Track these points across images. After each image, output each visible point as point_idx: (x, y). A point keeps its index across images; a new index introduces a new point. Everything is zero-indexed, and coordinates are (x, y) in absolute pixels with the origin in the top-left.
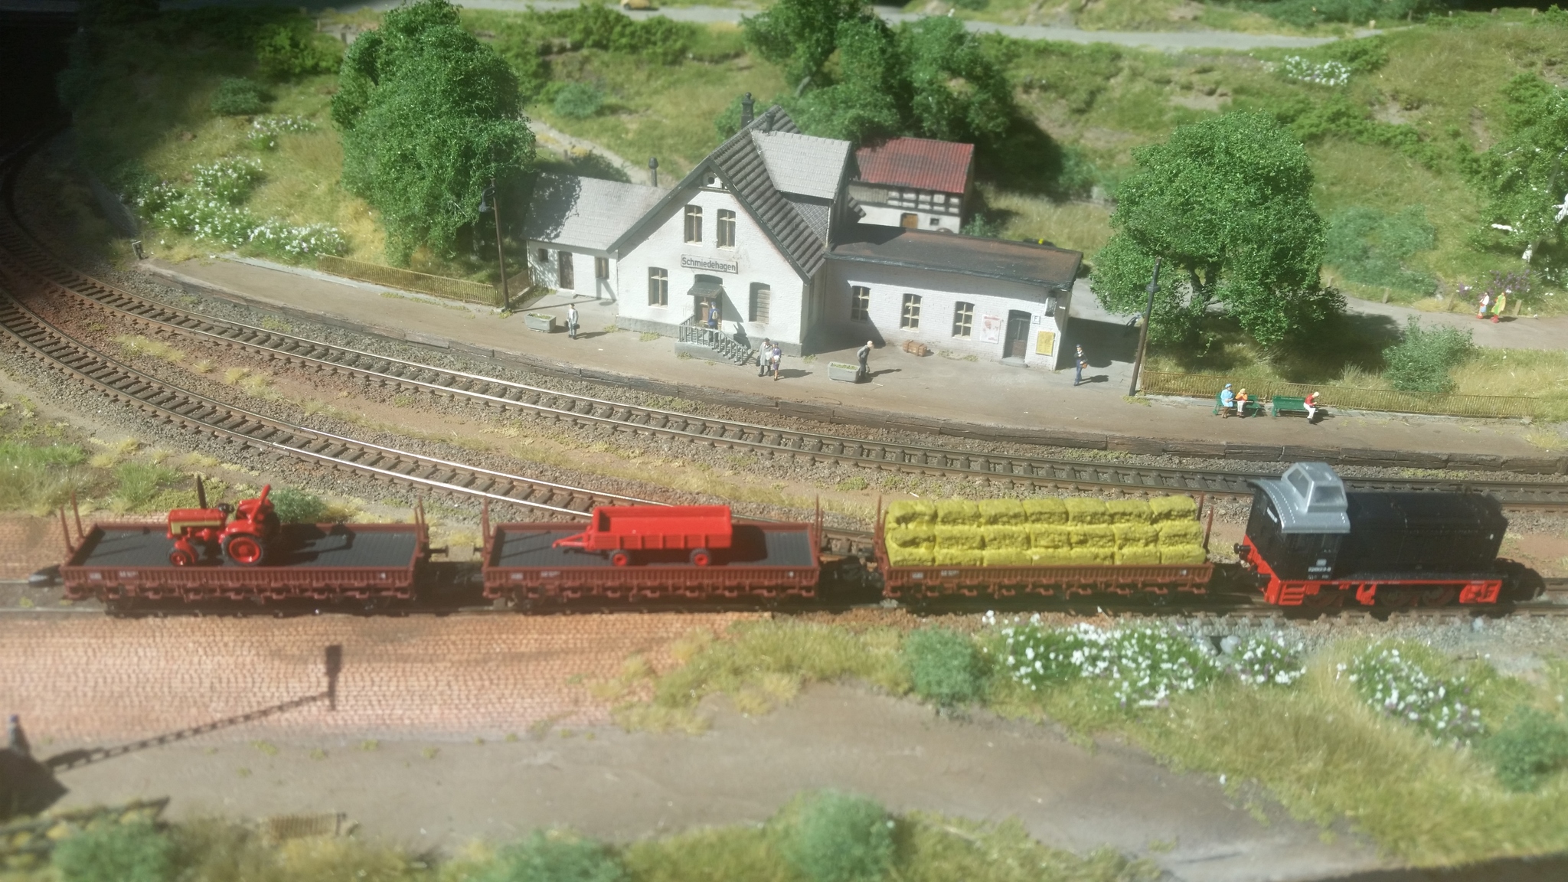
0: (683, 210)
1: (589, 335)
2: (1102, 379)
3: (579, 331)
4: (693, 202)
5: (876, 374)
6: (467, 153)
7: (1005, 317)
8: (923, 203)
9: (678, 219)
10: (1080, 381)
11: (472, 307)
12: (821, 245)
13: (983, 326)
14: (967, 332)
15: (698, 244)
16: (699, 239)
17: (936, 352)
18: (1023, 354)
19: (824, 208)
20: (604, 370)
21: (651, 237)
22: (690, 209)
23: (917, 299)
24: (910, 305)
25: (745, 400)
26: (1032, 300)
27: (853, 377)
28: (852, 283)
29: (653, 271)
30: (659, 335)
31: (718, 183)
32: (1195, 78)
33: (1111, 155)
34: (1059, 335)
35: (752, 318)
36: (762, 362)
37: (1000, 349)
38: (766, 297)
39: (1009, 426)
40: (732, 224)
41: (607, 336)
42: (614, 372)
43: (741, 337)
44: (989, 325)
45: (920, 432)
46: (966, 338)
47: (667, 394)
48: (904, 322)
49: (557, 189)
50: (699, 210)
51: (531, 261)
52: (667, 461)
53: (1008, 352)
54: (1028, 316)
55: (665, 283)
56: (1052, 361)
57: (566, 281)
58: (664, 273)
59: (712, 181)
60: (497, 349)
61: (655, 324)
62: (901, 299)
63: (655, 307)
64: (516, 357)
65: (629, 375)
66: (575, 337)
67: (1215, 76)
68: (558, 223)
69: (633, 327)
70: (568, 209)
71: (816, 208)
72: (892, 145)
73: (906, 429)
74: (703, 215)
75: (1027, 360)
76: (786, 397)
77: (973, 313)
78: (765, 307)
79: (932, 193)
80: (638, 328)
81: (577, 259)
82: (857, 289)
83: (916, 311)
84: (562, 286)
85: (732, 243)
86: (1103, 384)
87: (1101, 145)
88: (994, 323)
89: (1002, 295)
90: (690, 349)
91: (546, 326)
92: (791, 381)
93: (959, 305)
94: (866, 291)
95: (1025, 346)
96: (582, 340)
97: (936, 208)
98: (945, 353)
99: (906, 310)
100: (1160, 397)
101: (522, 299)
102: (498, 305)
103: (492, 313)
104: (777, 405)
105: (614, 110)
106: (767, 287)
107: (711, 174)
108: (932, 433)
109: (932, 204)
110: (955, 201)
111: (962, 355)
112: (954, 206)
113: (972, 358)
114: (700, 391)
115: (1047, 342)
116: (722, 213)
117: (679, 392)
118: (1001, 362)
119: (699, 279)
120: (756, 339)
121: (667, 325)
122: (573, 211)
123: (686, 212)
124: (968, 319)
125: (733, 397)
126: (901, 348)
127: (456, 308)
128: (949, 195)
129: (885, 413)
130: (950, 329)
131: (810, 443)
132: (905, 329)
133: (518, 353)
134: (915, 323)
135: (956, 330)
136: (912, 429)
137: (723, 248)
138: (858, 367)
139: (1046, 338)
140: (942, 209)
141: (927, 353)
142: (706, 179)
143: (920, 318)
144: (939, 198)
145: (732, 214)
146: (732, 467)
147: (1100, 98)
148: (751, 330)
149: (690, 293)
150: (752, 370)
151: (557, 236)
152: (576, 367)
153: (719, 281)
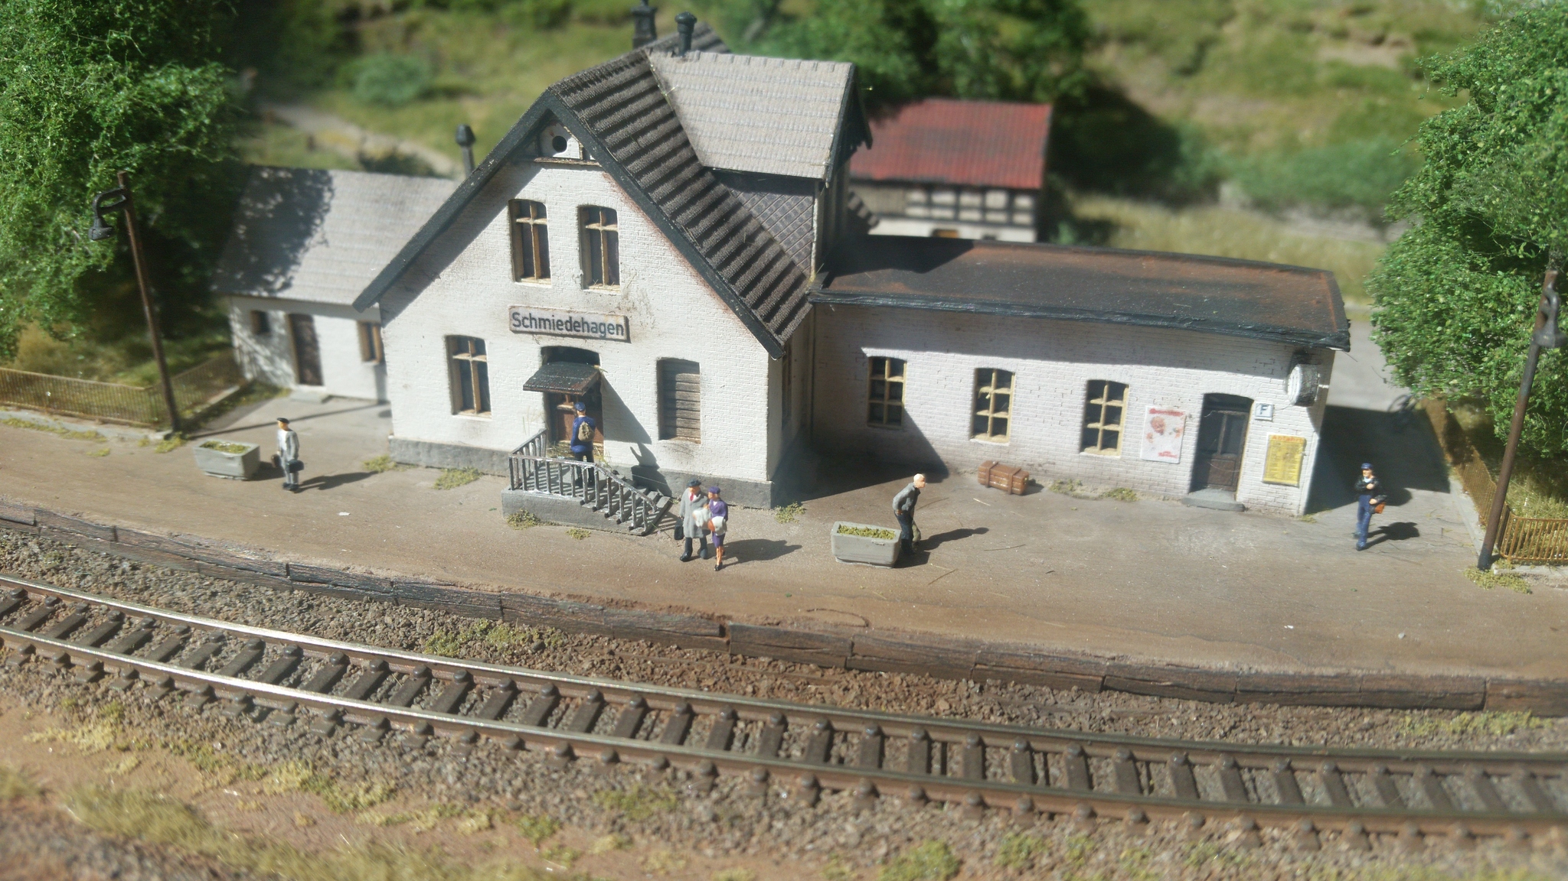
0: (504, 214)
1: (327, 483)
2: (1403, 531)
3: (303, 476)
4: (527, 193)
5: (936, 541)
6: (82, 126)
7: (1196, 408)
8: (970, 208)
9: (496, 233)
10: (1367, 539)
11: (111, 432)
12: (801, 278)
13: (1147, 428)
14: (1111, 440)
15: (543, 284)
16: (545, 273)
17: (1047, 483)
18: (1231, 483)
19: (805, 200)
20: (337, 564)
21: (445, 274)
22: (519, 209)
23: (1005, 378)
24: (990, 390)
25: (649, 623)
26: (1255, 372)
27: (889, 555)
28: (870, 352)
29: (456, 344)
30: (477, 474)
31: (573, 149)
32: (1352, 23)
33: (1243, 135)
34: (1314, 440)
35: (667, 431)
36: (688, 531)
37: (1183, 475)
38: (693, 388)
39: (1265, 669)
40: (612, 239)
41: (366, 482)
42: (359, 570)
43: (646, 475)
44: (1159, 427)
45: (1056, 686)
46: (1109, 454)
47: (477, 613)
48: (978, 426)
49: (287, 195)
50: (539, 209)
51: (241, 336)
52: (449, 814)
53: (1198, 482)
54: (1243, 404)
55: (482, 367)
56: (1299, 496)
57: (309, 370)
58: (479, 346)
59: (561, 145)
60: (122, 523)
61: (469, 450)
62: (969, 380)
63: (466, 416)
64: (159, 541)
65: (393, 575)
66: (296, 488)
67: (1378, 18)
68: (286, 262)
69: (424, 459)
70: (308, 233)
71: (789, 201)
72: (911, 115)
73: (1021, 680)
74: (551, 222)
75: (1243, 494)
76: (742, 614)
77: (1127, 404)
78: (692, 408)
79: (983, 190)
80: (435, 460)
81: (323, 325)
82: (878, 362)
83: (1002, 402)
84: (302, 380)
85: (613, 279)
86: (1410, 544)
87: (1225, 120)
88: (1172, 422)
89: (1188, 365)
90: (533, 504)
91: (236, 467)
92: (754, 569)
93: (1094, 388)
94: (897, 366)
95: (1237, 465)
96: (312, 494)
97: (992, 217)
98: (1065, 484)
99: (980, 402)
100: (1543, 570)
101: (218, 411)
102: (157, 426)
103: (145, 443)
104: (723, 632)
105: (452, 93)
106: (693, 367)
107: (557, 130)
108: (1084, 688)
109: (984, 209)
110: (1024, 202)
111: (1102, 489)
112: (1023, 211)
113: (1123, 493)
114: (550, 606)
115: (1288, 457)
116: (587, 213)
117: (502, 608)
118: (1186, 502)
119: (551, 355)
120: (677, 475)
121: (492, 453)
122: (317, 237)
123: (512, 216)
124: (1114, 415)
125: (622, 615)
126: (974, 479)
127: (83, 436)
128: (1013, 192)
129: (970, 645)
130: (1074, 435)
131: (804, 729)
132: (982, 439)
133: (161, 532)
134: (1000, 427)
135: (1088, 439)
136: (1037, 681)
137: (595, 289)
138: (897, 532)
139: (1285, 450)
140: (1001, 217)
141: (1030, 487)
142: (548, 142)
143: (1011, 416)
144: (997, 199)
145: (610, 215)
146: (616, 826)
147: (1213, 53)
148: (666, 458)
149: (530, 386)
150: (664, 546)
151: (286, 285)
152: (280, 559)
153: (592, 358)
